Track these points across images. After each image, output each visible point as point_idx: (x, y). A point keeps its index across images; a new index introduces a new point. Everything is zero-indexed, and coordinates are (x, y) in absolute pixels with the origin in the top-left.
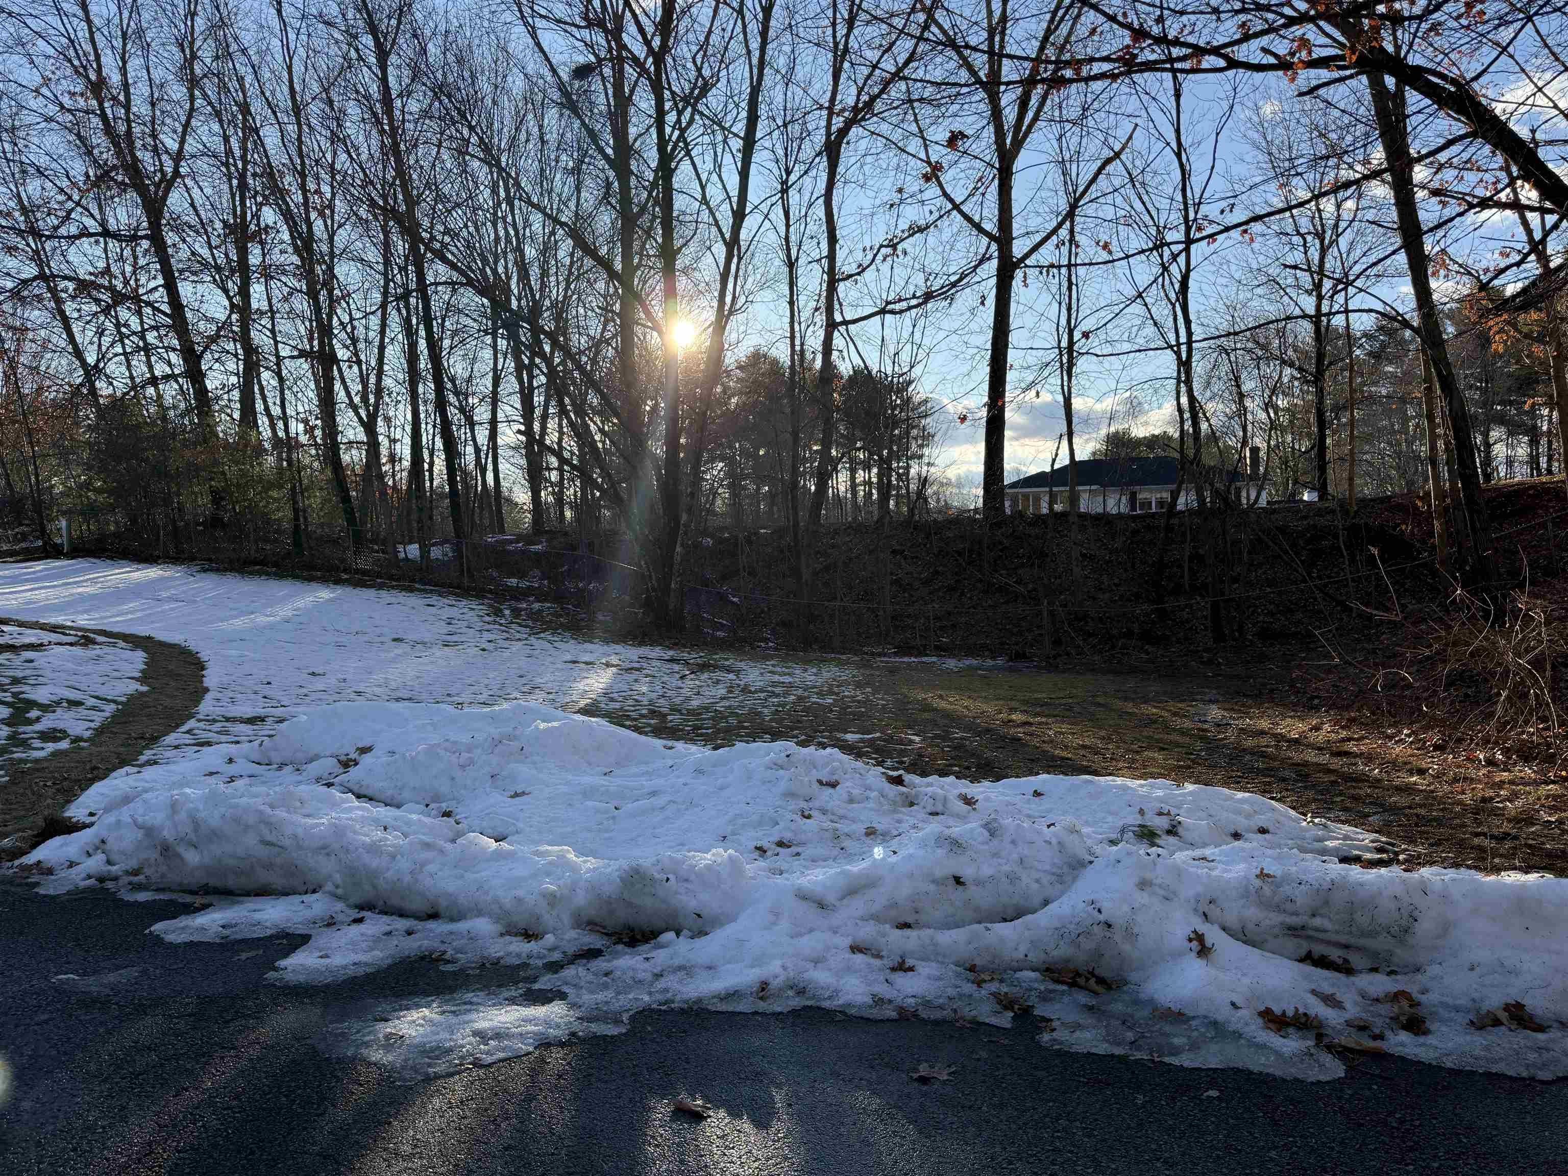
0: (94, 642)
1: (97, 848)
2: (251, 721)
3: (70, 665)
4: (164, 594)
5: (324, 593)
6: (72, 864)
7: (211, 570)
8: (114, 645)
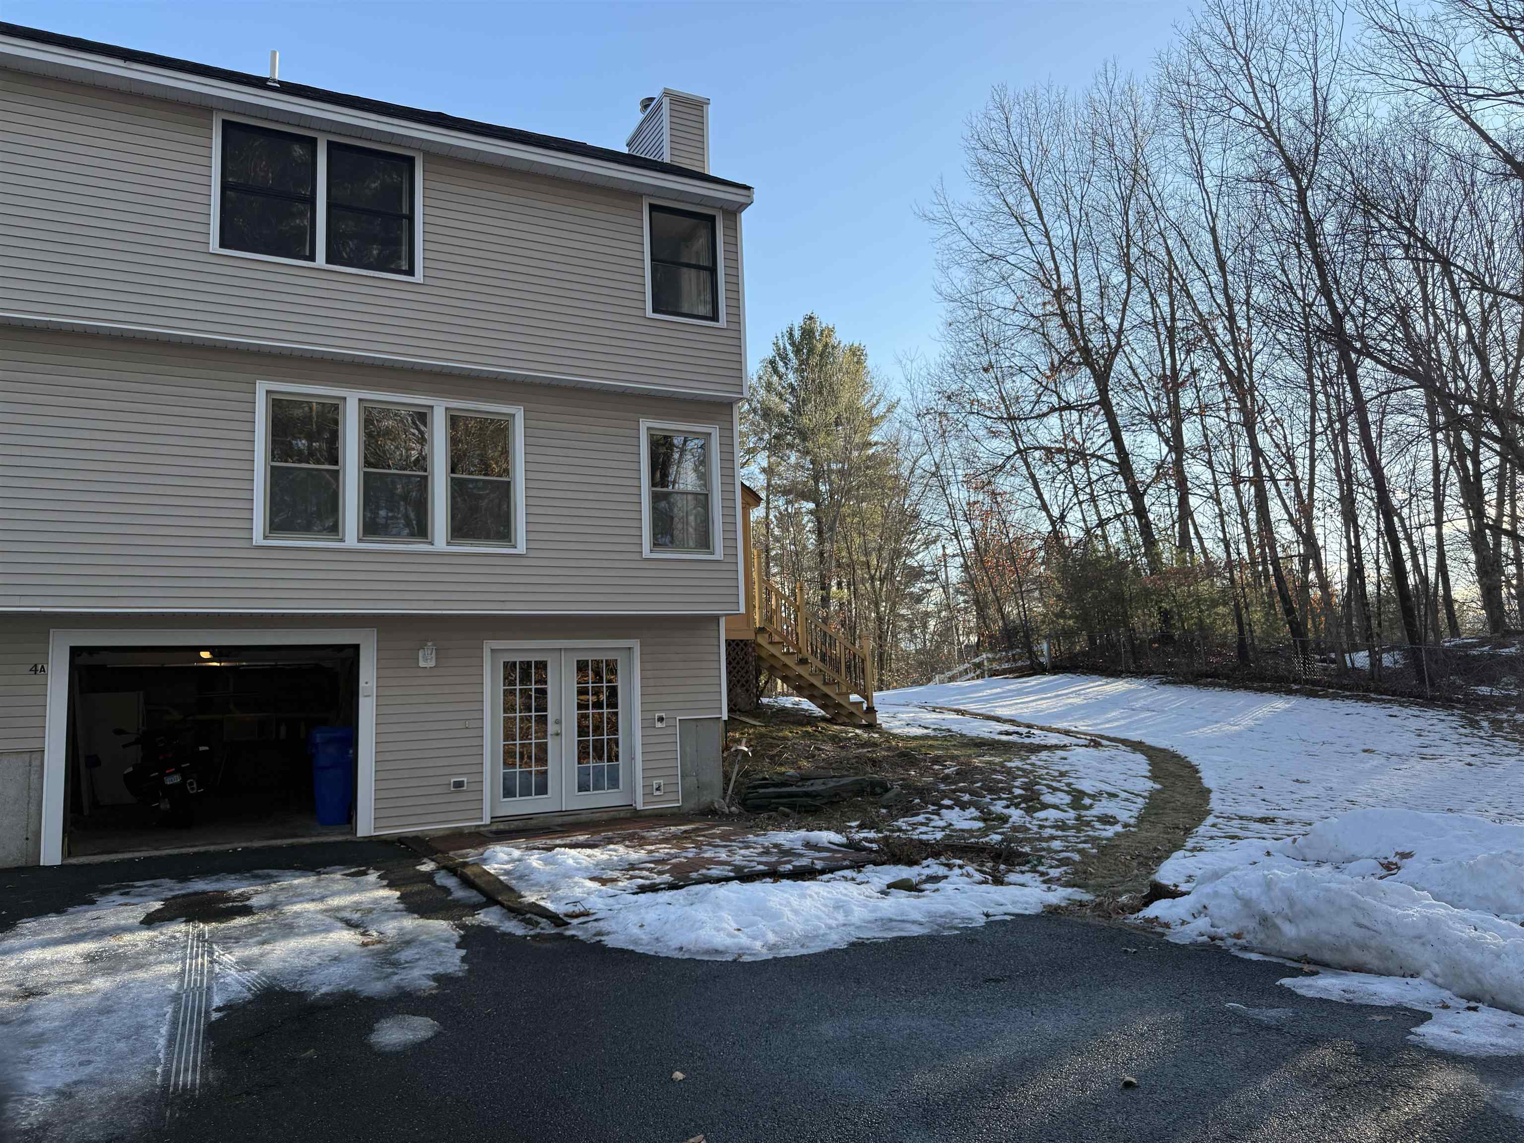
0: (1100, 745)
1: (1200, 913)
2: (1263, 820)
3: (1095, 763)
4: (1138, 705)
5: (1280, 704)
6: (1183, 923)
7: (1169, 682)
8: (1117, 748)
